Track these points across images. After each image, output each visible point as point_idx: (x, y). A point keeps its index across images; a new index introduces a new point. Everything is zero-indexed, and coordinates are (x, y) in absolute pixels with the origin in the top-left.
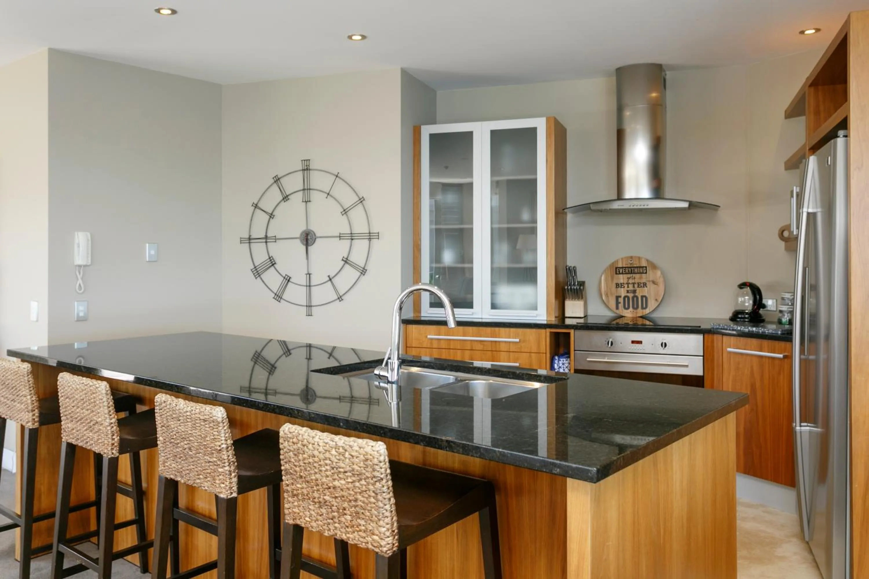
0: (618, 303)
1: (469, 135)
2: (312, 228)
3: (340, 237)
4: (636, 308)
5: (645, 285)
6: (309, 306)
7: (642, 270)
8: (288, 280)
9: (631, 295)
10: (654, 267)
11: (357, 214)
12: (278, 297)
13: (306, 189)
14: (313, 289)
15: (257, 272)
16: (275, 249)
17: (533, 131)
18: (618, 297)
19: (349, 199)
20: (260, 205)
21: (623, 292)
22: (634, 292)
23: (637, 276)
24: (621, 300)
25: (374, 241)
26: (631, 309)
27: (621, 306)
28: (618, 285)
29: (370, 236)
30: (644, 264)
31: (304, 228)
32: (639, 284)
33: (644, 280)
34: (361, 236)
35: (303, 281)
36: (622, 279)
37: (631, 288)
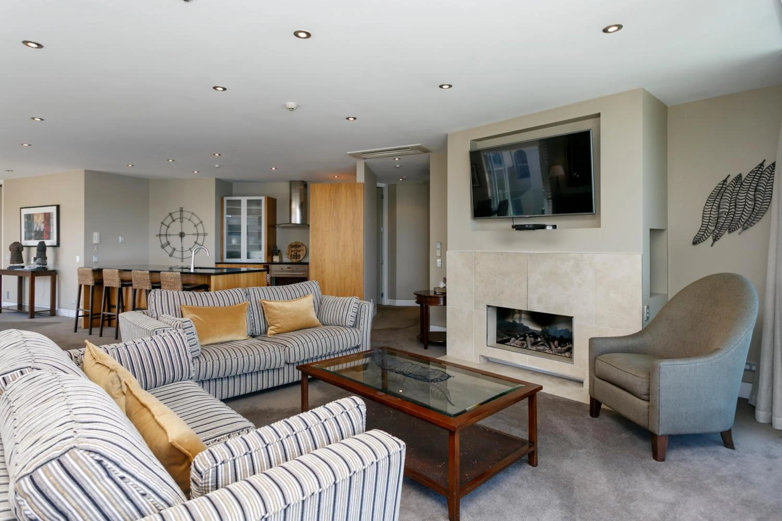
0: (291, 257)
1: (240, 201)
2: (183, 231)
3: (194, 234)
4: (296, 258)
5: (300, 251)
6: (182, 258)
7: (299, 246)
8: (174, 249)
9: (295, 254)
10: (303, 245)
11: (200, 227)
12: (171, 255)
13: (181, 218)
14: (184, 252)
15: (163, 247)
16: (170, 239)
17: (261, 200)
18: (291, 255)
19: (197, 221)
20: (164, 223)
21: (293, 253)
22: (297, 253)
23: (298, 248)
24: (292, 256)
25: (206, 236)
26: (295, 259)
27: (292, 258)
28: (292, 251)
29: (204, 235)
30: (300, 244)
31: (180, 231)
32: (298, 251)
33: (300, 249)
34: (201, 234)
35: (180, 250)
36: (293, 249)
37: (296, 252)
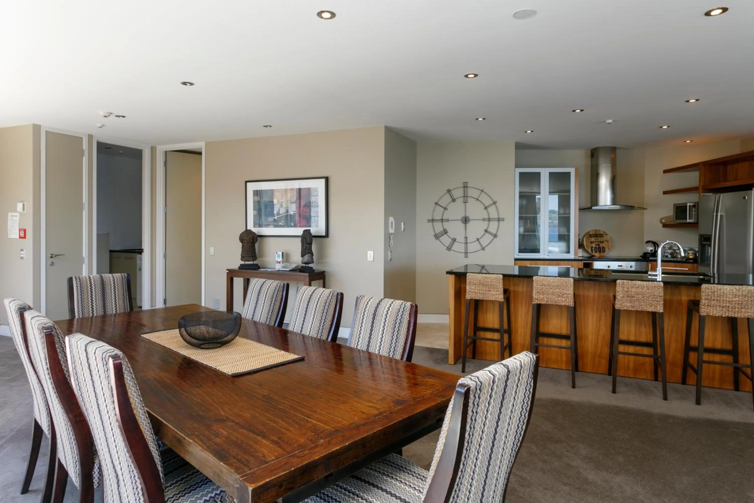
0: (592, 250)
1: (539, 174)
2: (467, 215)
3: (484, 220)
4: (600, 252)
5: (603, 242)
6: (466, 253)
7: (601, 236)
8: (454, 240)
9: (597, 247)
10: (606, 234)
11: (492, 210)
12: (449, 249)
13: (465, 196)
14: (468, 244)
15: (437, 237)
16: (447, 225)
17: (568, 174)
18: (592, 248)
19: (488, 202)
21: (594, 245)
22: (599, 245)
23: (599, 238)
24: (593, 249)
25: (501, 222)
26: (598, 253)
27: (594, 251)
28: (591, 242)
29: (499, 220)
30: (602, 233)
31: (463, 215)
32: (600, 242)
33: (602, 240)
34: (494, 220)
35: (463, 240)
36: (593, 239)
37: (597, 243)
